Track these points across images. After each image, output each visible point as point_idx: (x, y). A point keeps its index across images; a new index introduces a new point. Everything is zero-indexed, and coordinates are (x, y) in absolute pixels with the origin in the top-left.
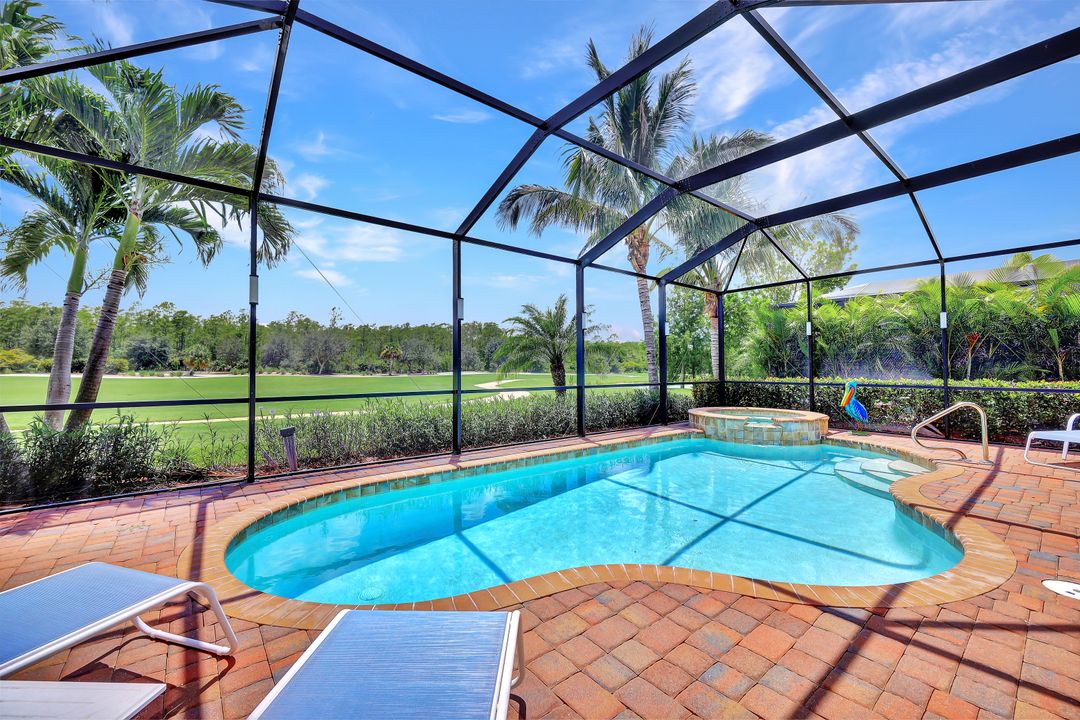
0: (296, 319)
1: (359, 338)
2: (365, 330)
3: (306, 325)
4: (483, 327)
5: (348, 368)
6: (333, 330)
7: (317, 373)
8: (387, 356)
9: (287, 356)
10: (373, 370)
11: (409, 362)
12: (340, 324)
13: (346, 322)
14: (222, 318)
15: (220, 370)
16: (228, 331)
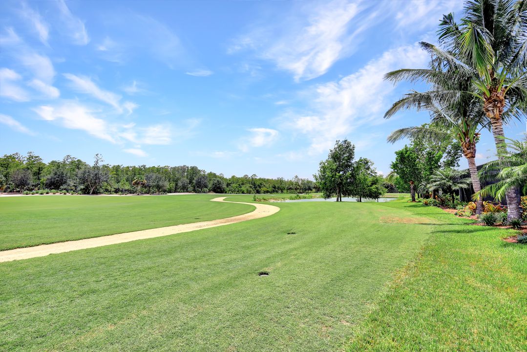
0: (70, 160)
1: (115, 172)
2: (117, 169)
3: (78, 164)
4: (190, 169)
5: (107, 191)
6: (96, 168)
7: (88, 193)
8: (137, 184)
9: (65, 182)
10: (123, 191)
11: (150, 187)
12: (100, 164)
13: (105, 163)
14: (12, 157)
15: (11, 192)
16: (17, 165)
